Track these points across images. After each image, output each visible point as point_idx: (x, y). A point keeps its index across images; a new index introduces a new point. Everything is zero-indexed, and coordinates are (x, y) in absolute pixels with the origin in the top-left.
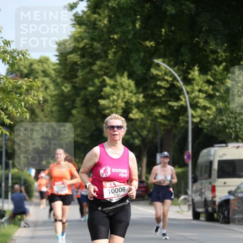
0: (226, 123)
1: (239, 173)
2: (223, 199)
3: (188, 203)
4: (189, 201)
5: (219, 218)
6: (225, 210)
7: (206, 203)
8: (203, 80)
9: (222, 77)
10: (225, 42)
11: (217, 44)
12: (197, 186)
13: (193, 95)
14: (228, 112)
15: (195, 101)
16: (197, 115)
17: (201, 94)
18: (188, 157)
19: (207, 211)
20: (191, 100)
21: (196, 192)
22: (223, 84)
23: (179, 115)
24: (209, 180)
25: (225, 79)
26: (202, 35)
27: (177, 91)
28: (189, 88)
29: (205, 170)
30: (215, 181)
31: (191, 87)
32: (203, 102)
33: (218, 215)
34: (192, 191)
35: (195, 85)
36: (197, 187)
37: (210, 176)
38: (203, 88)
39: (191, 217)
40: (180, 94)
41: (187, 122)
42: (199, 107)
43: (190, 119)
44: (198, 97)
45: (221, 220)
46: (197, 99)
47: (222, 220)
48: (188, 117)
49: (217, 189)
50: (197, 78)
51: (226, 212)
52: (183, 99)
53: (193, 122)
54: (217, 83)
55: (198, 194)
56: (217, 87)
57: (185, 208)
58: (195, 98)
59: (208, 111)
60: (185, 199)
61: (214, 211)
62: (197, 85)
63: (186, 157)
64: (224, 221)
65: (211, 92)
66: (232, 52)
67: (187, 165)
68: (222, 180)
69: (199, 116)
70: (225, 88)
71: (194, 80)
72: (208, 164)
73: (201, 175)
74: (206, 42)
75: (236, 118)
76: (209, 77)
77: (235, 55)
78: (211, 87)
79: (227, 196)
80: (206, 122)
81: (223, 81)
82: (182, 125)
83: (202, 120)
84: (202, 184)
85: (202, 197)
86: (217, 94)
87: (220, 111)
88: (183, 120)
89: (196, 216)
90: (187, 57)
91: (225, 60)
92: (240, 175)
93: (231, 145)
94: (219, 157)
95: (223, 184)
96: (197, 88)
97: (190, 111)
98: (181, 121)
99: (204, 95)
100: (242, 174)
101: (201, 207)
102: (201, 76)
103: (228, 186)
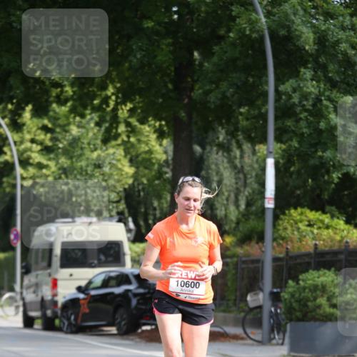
1: (91, 261)
2: (68, 298)
3: (16, 304)
4: (16, 301)
5: (62, 325)
6: (71, 314)
7: (43, 304)
8: (37, 126)
9: (65, 122)
12: (31, 278)
13: (23, 147)
14: (75, 172)
15: (25, 155)
16: (29, 176)
17: (34, 145)
18: (16, 236)
19: (44, 316)
20: (21, 154)
21: (29, 287)
22: (66, 131)
23: (3, 176)
24: (49, 271)
25: (69, 124)
28: (17, 137)
29: (43, 260)
30: (57, 272)
31: (20, 135)
32: (37, 157)
33: (61, 321)
34: (22, 287)
35: (25, 132)
36: (30, 280)
37: (49, 265)
38: (37, 138)
39: (21, 325)
40: (4, 145)
41: (14, 186)
42: (31, 165)
43: (19, 182)
44: (30, 150)
45: (65, 329)
46: (29, 153)
47: (67, 329)
48: (15, 178)
49: (60, 283)
50: (29, 122)
51: (73, 318)
52: (9, 153)
53: (22, 186)
54: (58, 130)
55: (32, 290)
56: (60, 137)
57: (10, 310)
58: (26, 150)
59: (44, 171)
60: (11, 298)
61: (55, 314)
62: (29, 132)
63: (12, 237)
64: (69, 330)
65: (50, 144)
67: (13, 249)
68: (66, 272)
69: (33, 178)
70: (71, 137)
71: (24, 125)
73: (37, 263)
76: (46, 122)
77: (85, 91)
78: (49, 135)
79: (75, 294)
81: (67, 128)
82: (8, 190)
85: (37, 295)
86: (61, 145)
87: (63, 170)
88: (9, 183)
89: (28, 322)
90: (18, 92)
91: (72, 98)
92: (92, 263)
95: (68, 277)
96: (28, 137)
97: (19, 170)
98: (5, 185)
99: (39, 148)
100: (96, 262)
101: (35, 310)
102: (35, 120)
103: (74, 279)
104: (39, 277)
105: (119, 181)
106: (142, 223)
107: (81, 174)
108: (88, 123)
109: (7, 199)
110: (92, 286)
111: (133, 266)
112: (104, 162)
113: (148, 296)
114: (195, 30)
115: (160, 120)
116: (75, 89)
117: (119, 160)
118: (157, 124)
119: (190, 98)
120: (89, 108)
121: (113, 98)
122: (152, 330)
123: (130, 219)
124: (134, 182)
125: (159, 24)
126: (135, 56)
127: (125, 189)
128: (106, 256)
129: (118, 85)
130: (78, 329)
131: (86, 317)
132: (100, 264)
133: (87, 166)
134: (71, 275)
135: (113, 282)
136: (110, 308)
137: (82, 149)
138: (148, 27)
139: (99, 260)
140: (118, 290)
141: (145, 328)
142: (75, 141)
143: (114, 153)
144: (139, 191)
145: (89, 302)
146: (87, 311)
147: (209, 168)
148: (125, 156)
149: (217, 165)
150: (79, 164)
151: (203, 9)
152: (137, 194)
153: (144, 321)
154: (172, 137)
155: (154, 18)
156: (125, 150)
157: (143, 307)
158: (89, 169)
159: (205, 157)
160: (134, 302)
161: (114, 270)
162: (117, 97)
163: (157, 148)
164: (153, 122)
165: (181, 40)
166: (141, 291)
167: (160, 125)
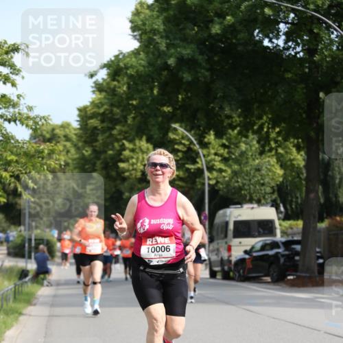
0: (241, 185)
1: (253, 233)
2: (239, 258)
5: (234, 276)
6: (240, 269)
7: (222, 262)
8: (219, 144)
9: (237, 141)
10: (239, 108)
11: (232, 110)
12: (214, 245)
13: (209, 158)
14: (243, 174)
15: (211, 164)
16: (213, 177)
17: (217, 157)
18: (205, 217)
19: (223, 270)
20: (208, 163)
21: (213, 251)
22: (238, 147)
23: (196, 177)
24: (225, 240)
25: (239, 142)
26: (217, 101)
27: (194, 155)
28: (205, 152)
29: (222, 232)
30: (231, 240)
31: (208, 150)
32: (218, 165)
33: (234, 273)
35: (211, 148)
36: (213, 247)
37: (226, 236)
38: (219, 152)
39: (208, 276)
40: (197, 157)
41: (204, 184)
42: (215, 170)
43: (206, 181)
44: (214, 160)
45: (236, 278)
46: (213, 162)
48: (204, 179)
49: (233, 248)
50: (213, 142)
51: (241, 271)
52: (200, 162)
53: (209, 184)
54: (232, 146)
55: (215, 253)
56: (233, 151)
58: (211, 161)
59: (223, 174)
61: (230, 268)
62: (213, 148)
64: (239, 279)
65: (226, 155)
66: (246, 117)
68: (237, 241)
69: (216, 178)
70: (239, 152)
71: (210, 143)
72: (224, 224)
73: (218, 235)
74: (221, 108)
75: (250, 180)
77: (248, 120)
78: (226, 150)
79: (243, 255)
80: (222, 184)
81: (238, 145)
82: (199, 187)
83: (217, 182)
84: (218, 244)
85: (218, 257)
86: (233, 157)
87: (235, 173)
88: (200, 182)
89: (213, 274)
90: (202, 122)
91: (239, 125)
92: (254, 235)
93: (246, 206)
94: (235, 217)
95: (238, 244)
96: (213, 151)
97: (207, 174)
98: (198, 183)
99: (220, 158)
100: (257, 234)
101: (217, 266)
102: (217, 140)
103: (243, 246)
104: (220, 245)
105: (273, 179)
106: (288, 207)
107: (247, 175)
108: (251, 141)
109: (200, 193)
110: (254, 250)
111: (282, 236)
112: (262, 167)
113: (292, 256)
114: (320, 79)
115: (298, 138)
116: (241, 119)
117: (273, 166)
118: (296, 141)
119: (317, 123)
120: (250, 131)
121: (267, 124)
122: (294, 279)
123: (281, 205)
124: (283, 179)
125: (296, 75)
126: (280, 96)
127: (277, 185)
128: (264, 230)
129: (270, 116)
130: (245, 279)
131: (250, 271)
132: (260, 235)
133: (251, 170)
134: (240, 243)
135: (268, 247)
136: (266, 265)
137: (247, 158)
138: (288, 78)
139: (259, 232)
140: (271, 253)
141: (289, 277)
142: (243, 154)
143: (269, 161)
144: (287, 186)
145: (252, 261)
146: (251, 266)
147: (333, 169)
148: (277, 163)
149: (339, 167)
150: (245, 169)
151: (325, 64)
152: (285, 188)
153: (288, 273)
154: (305, 150)
155: (292, 71)
156: (277, 159)
157: (288, 264)
158: (252, 172)
159: (331, 162)
160: (282, 260)
161: (268, 239)
162: (269, 124)
163: (299, 157)
164: (292, 140)
165: (311, 85)
166: (287, 253)
167: (298, 142)
